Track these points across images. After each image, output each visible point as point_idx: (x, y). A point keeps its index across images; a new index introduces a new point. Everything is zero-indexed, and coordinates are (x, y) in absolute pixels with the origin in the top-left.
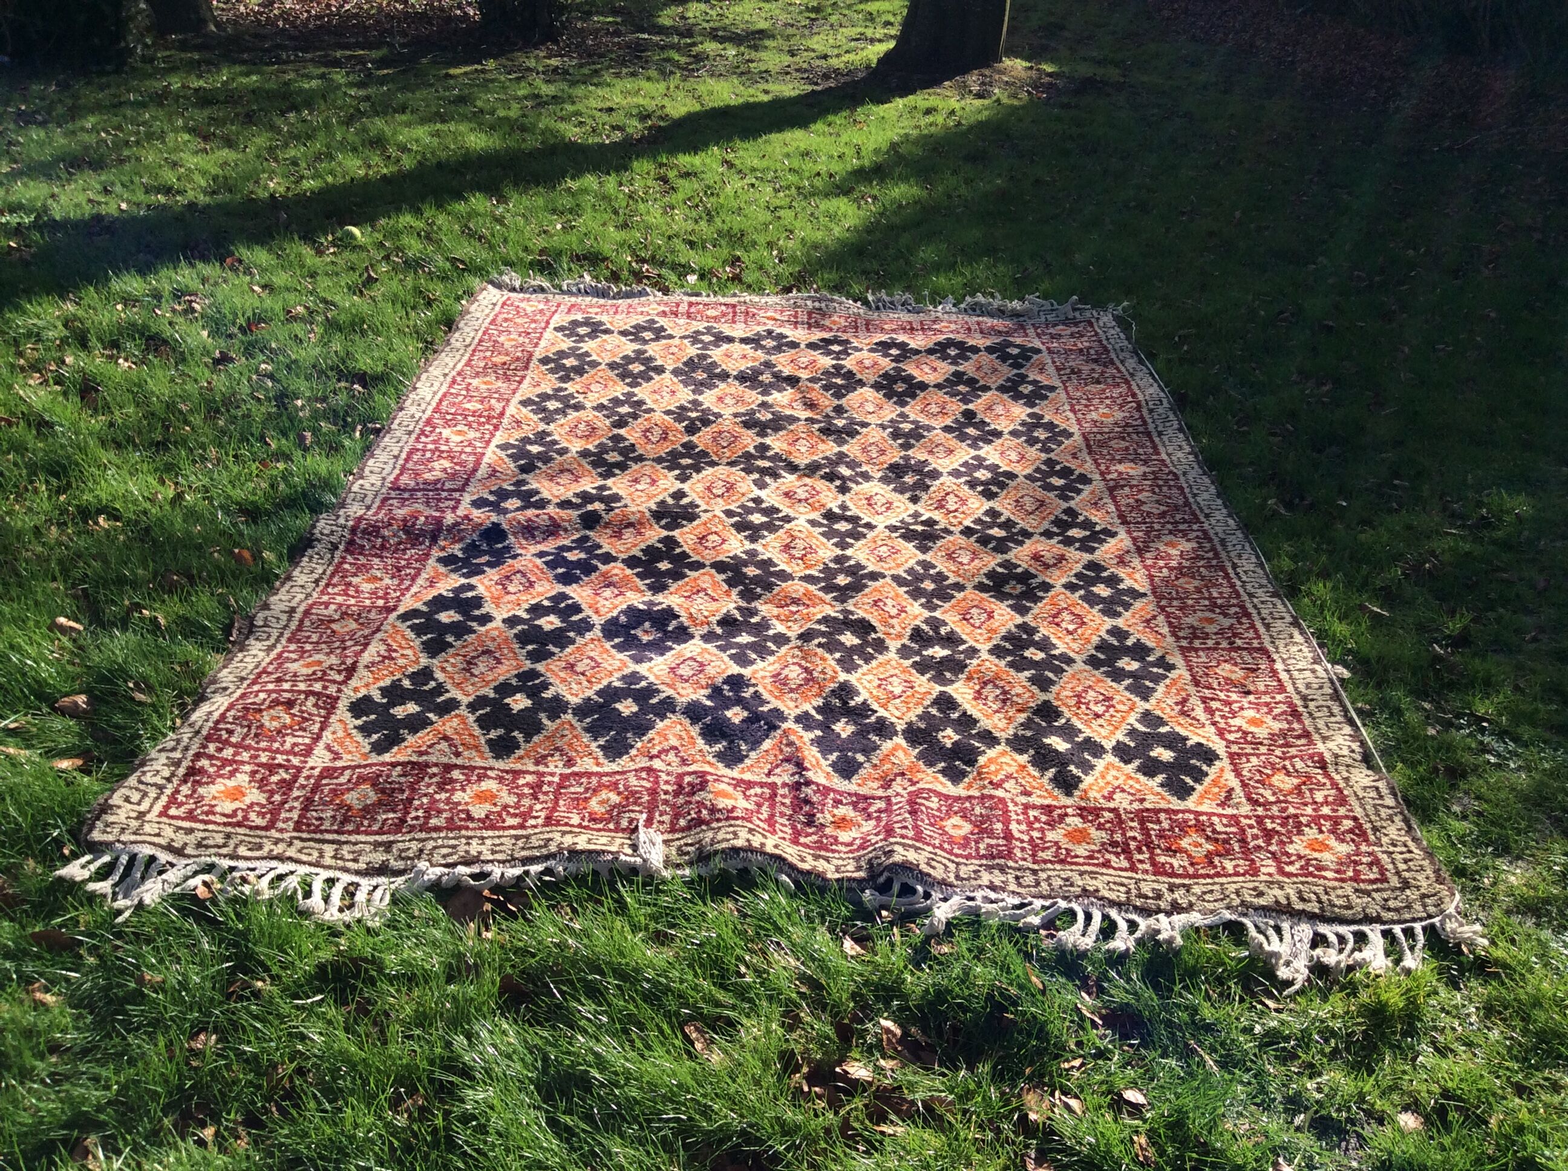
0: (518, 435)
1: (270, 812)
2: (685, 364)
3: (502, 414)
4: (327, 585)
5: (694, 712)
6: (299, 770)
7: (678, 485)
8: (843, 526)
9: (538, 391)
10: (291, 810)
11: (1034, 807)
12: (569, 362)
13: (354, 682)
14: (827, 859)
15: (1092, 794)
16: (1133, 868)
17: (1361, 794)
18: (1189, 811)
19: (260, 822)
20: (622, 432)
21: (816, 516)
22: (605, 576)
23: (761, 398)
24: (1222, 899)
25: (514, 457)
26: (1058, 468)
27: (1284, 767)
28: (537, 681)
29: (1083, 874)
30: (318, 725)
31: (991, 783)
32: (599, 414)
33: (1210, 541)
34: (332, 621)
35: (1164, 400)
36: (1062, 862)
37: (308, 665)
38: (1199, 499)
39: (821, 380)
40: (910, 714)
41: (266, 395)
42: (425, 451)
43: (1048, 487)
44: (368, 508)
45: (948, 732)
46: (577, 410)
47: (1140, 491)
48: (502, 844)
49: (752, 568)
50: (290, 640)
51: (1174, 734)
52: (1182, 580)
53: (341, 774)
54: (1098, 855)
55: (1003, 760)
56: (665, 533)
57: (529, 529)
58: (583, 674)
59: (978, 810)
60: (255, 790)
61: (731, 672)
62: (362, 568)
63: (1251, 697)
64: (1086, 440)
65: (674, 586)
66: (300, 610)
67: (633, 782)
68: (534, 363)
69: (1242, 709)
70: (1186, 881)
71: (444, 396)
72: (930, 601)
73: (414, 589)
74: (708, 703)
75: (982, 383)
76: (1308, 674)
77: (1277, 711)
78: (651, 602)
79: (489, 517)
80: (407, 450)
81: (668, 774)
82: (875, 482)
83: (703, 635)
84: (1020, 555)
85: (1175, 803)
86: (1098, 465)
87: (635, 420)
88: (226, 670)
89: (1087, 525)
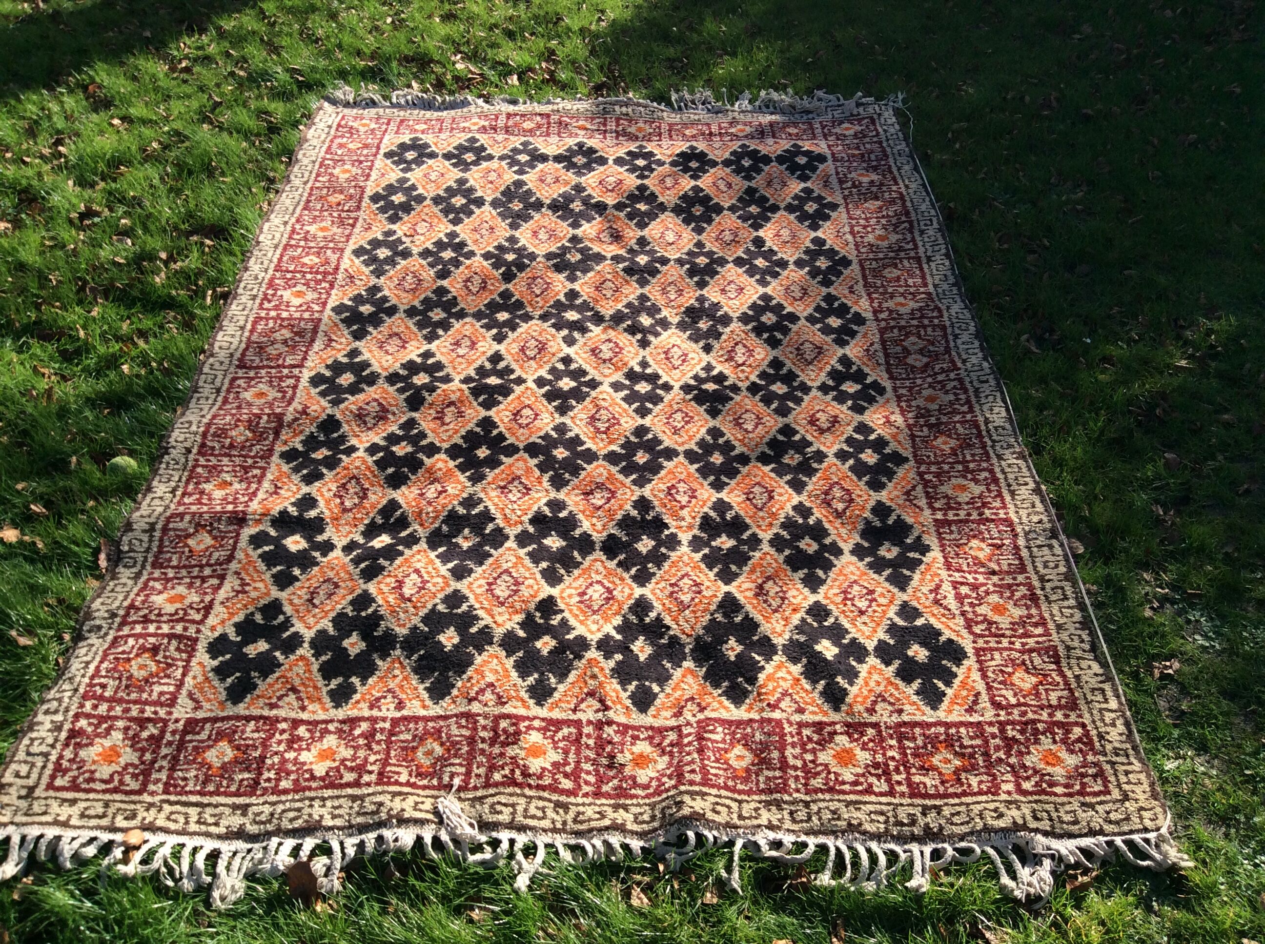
0: (352, 292)
1: (143, 772)
2: (503, 193)
3: (337, 269)
4: (184, 494)
5: (510, 643)
6: (165, 722)
7: (496, 347)
8: (643, 387)
9: (370, 236)
10: (160, 770)
11: (807, 725)
12: (398, 198)
13: (211, 620)
14: (626, 808)
15: (858, 708)
16: (891, 793)
17: (1090, 697)
18: (941, 723)
19: (134, 785)
20: (445, 283)
21: (619, 377)
22: (430, 471)
23: (572, 231)
24: (968, 823)
25: (347, 322)
26: (836, 305)
27: (1023, 663)
28: (370, 611)
29: (848, 804)
30: (180, 671)
31: (769, 705)
32: (424, 262)
33: (966, 391)
34: (188, 536)
35: (935, 220)
36: (831, 790)
37: (171, 600)
38: (959, 342)
39: (626, 206)
40: (699, 626)
41: (126, 258)
42: (267, 319)
43: (827, 330)
44: (218, 391)
45: (732, 642)
46: (405, 258)
47: (907, 335)
48: (340, 807)
49: (561, 450)
50: (154, 566)
51: (928, 627)
52: (940, 440)
53: (202, 728)
54: (862, 780)
55: (780, 674)
56: (483, 413)
57: (360, 417)
58: (410, 600)
59: (758, 736)
60: (128, 749)
61: (542, 595)
62: (214, 471)
63: (995, 579)
64: (863, 269)
65: (490, 475)
66: (159, 526)
67: (455, 730)
68: (366, 200)
69: (987, 593)
70: (938, 802)
71: (285, 249)
72: (718, 479)
73: (261, 495)
74: (521, 634)
75: (772, 201)
76: (1046, 551)
77: (1018, 595)
78: (470, 502)
79: (324, 409)
80: (251, 319)
81: (486, 717)
82: (673, 330)
83: (516, 537)
84: (798, 417)
85: (930, 716)
86: (872, 300)
87: (457, 267)
88: (100, 600)
89: (859, 376)
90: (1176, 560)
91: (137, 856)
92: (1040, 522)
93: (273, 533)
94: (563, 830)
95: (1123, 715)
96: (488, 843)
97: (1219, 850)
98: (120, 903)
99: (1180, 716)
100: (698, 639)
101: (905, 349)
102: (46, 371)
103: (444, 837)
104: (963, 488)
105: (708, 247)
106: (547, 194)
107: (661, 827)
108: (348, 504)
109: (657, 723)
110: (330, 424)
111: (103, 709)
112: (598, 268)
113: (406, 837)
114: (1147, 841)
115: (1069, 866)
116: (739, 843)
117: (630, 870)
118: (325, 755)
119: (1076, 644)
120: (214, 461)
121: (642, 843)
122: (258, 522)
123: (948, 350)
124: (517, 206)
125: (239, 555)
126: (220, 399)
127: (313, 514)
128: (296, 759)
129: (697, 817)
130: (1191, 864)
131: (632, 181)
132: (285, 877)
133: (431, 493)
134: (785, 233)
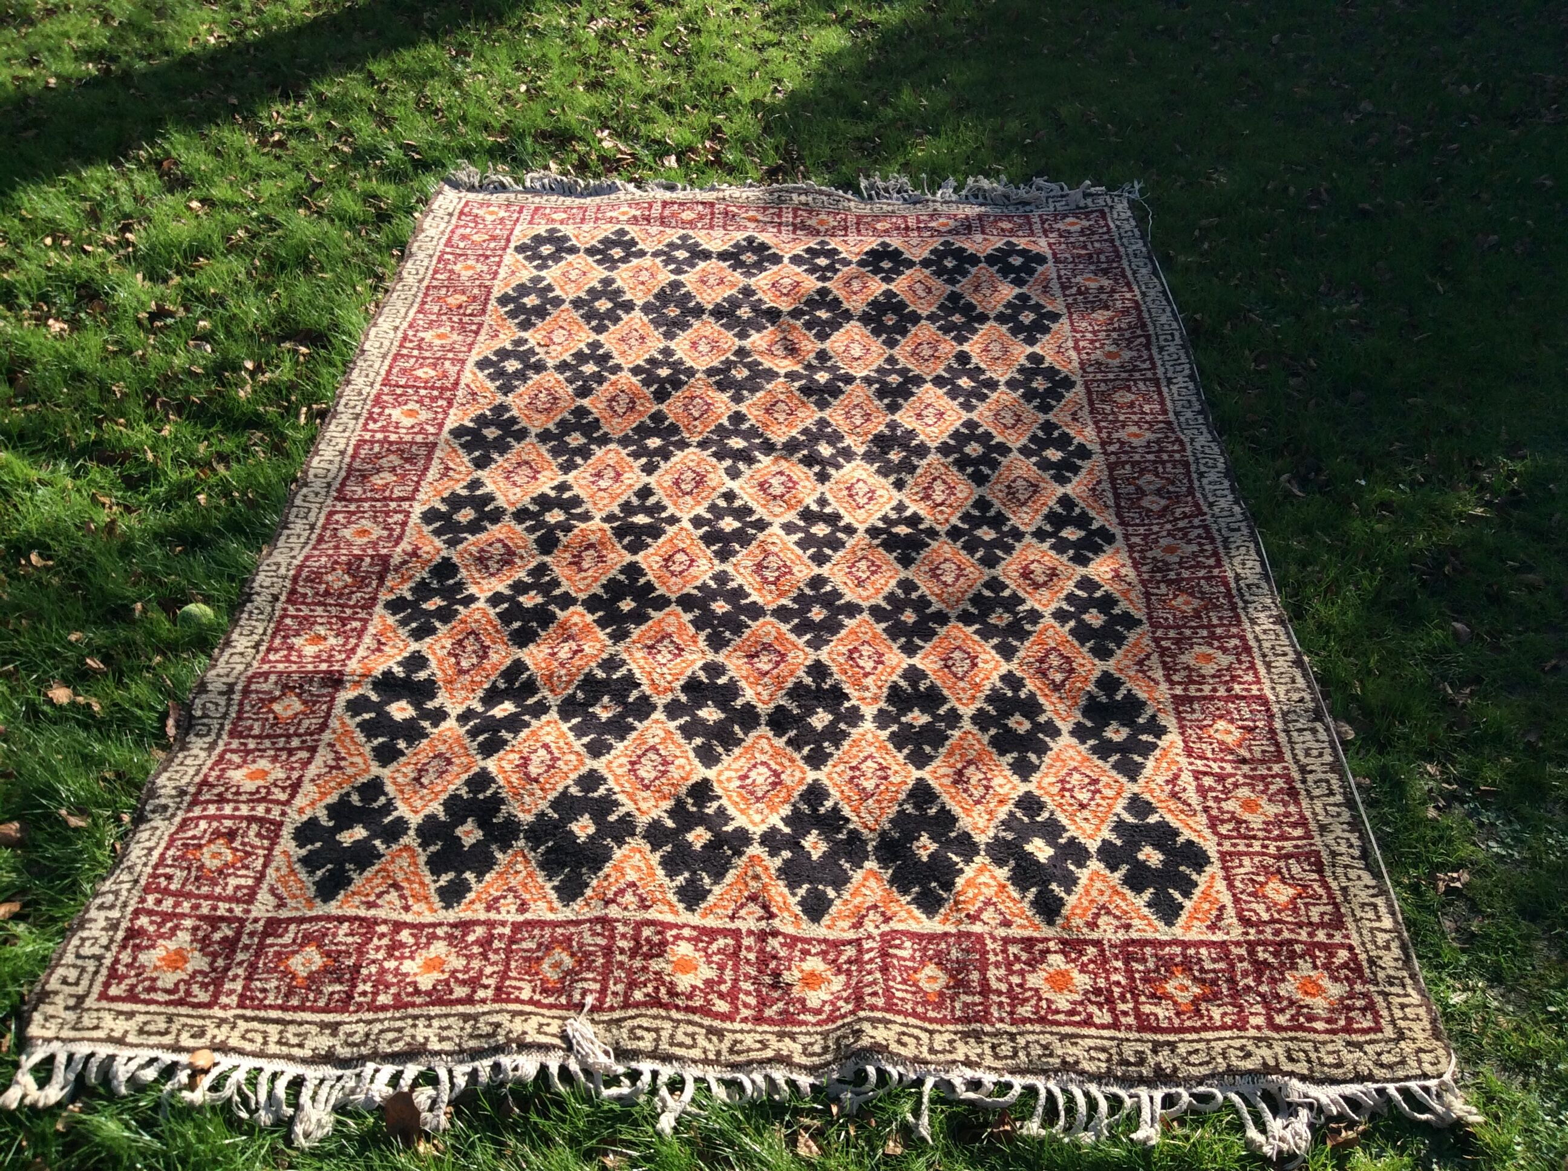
0: (474, 411)
1: (214, 981)
2: (656, 296)
3: (456, 383)
4: (269, 650)
5: (655, 835)
6: (242, 922)
7: (645, 479)
8: (820, 530)
9: (497, 345)
10: (234, 979)
11: (1014, 941)
12: (531, 301)
13: (299, 801)
14: (793, 1037)
15: (1077, 921)
16: (1115, 1025)
17: (1359, 914)
18: (1177, 942)
19: (203, 997)
20: (586, 402)
21: (792, 516)
22: (563, 626)
23: (738, 343)
24: (1208, 1063)
25: (468, 447)
26: (1056, 434)
27: (1279, 871)
28: (489, 793)
29: (1063, 1037)
30: (261, 860)
31: (968, 916)
32: (561, 378)
33: (1213, 541)
34: (274, 700)
35: (1177, 334)
36: (1042, 1020)
37: (252, 776)
38: (1205, 481)
39: (804, 313)
40: (884, 818)
41: (205, 367)
42: (372, 442)
43: (1044, 465)
44: (312, 527)
45: (925, 839)
46: (538, 372)
47: (1142, 472)
48: (449, 1027)
49: (721, 603)
50: (231, 734)
51: (1163, 825)
52: (1180, 599)
53: (286, 930)
54: (1080, 1008)
55: (982, 879)
56: (628, 558)
57: (481, 560)
58: (536, 781)
59: (955, 954)
60: (197, 954)
61: (695, 778)
62: (305, 623)
63: (1246, 768)
64: (1089, 392)
65: (636, 632)
66: (239, 687)
67: (588, 939)
68: (493, 303)
69: (1236, 785)
70: (1172, 1038)
71: (394, 360)
72: (910, 642)
73: (361, 652)
74: (670, 824)
75: (979, 310)
76: (1308, 736)
77: (1273, 788)
78: (611, 664)
79: (439, 551)
80: (353, 442)
81: (626, 923)
82: (858, 461)
83: (666, 707)
84: (1008, 570)
85: (1162, 932)
86: (1099, 430)
87: (600, 383)
88: (166, 775)
89: (1083, 521)
90: (1466, 749)
91: (206, 1081)
92: (1301, 700)
93: (374, 697)
94: (717, 1062)
95: (1400, 937)
96: (626, 1075)
97: (1515, 1103)
98: (183, 1136)
99: (1469, 940)
100: (883, 834)
101: (1139, 489)
102: (107, 500)
103: (574, 1066)
104: (1208, 658)
105: (902, 362)
106: (709, 298)
107: (834, 1061)
108: (465, 664)
109: (832, 935)
110: (445, 569)
111: (168, 904)
112: (769, 387)
113: (528, 1065)
114: (1426, 1090)
115: (1330, 1118)
116: (930, 1082)
117: (797, 1112)
118: (431, 965)
119: (1343, 849)
120: (305, 611)
121: (811, 1080)
122: (357, 684)
123: (1191, 491)
124: (673, 312)
125: (334, 723)
126: (314, 536)
127: (422, 675)
128: (397, 969)
129: (879, 1049)
130: (1480, 1119)
131: (811, 284)
132: (381, 1110)
133: (564, 652)
134: (996, 350)
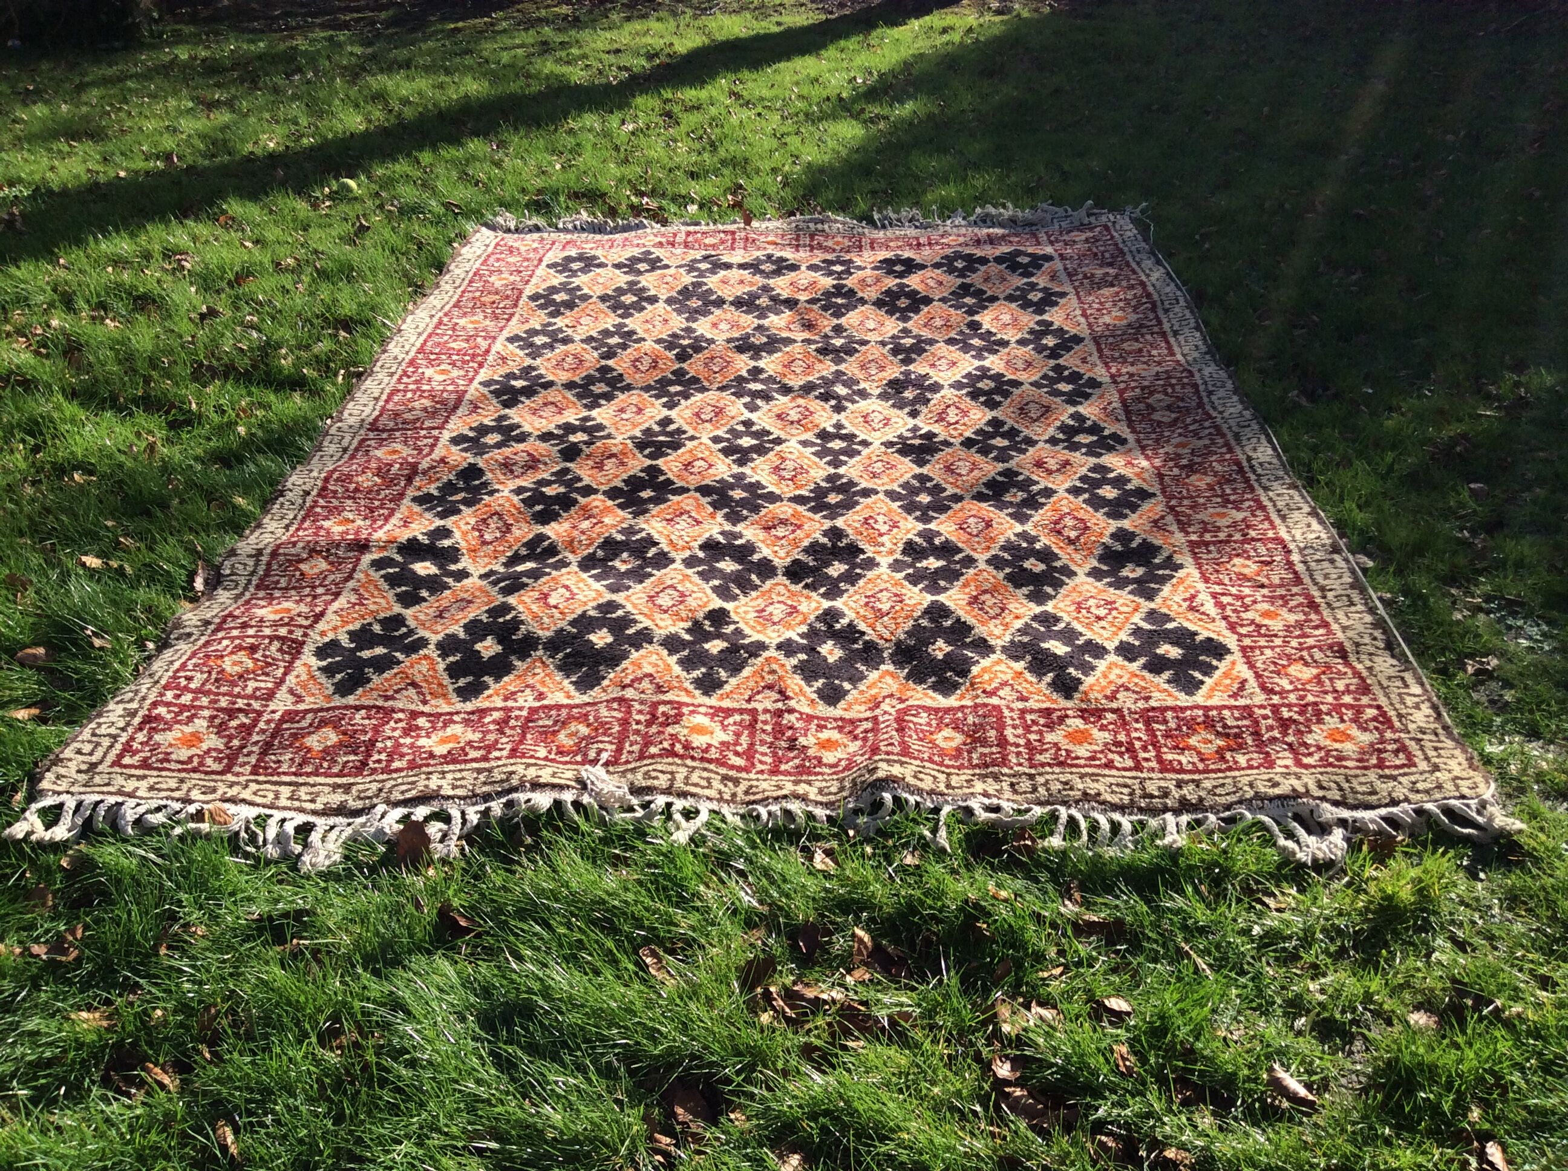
0: (503, 371)
1: (228, 757)
2: (680, 293)
3: (488, 351)
4: (298, 529)
5: (673, 643)
6: (259, 714)
7: (665, 412)
8: (837, 445)
9: (527, 327)
10: (249, 754)
11: (1032, 711)
12: (559, 297)
13: (321, 626)
15: (1095, 696)
16: (1138, 767)
17: (1385, 683)
18: (1197, 707)
19: (216, 767)
20: (610, 363)
21: (809, 436)
22: (584, 509)
23: (757, 322)
24: (1235, 793)
25: (497, 393)
26: (1066, 373)
27: (1302, 658)
28: (508, 617)
30: (281, 670)
31: (984, 693)
32: (587, 347)
33: (1223, 436)
34: (301, 561)
35: (1181, 299)
36: (1061, 764)
37: (276, 612)
38: (1214, 397)
39: (820, 301)
40: (900, 631)
42: (406, 391)
43: (1056, 393)
44: (345, 449)
45: (940, 644)
46: (565, 344)
47: (1151, 393)
48: (463, 778)
49: (739, 491)
50: (258, 587)
51: (1182, 629)
52: (1193, 478)
53: (303, 718)
54: (1100, 756)
55: (998, 668)
56: (649, 463)
57: (507, 466)
58: (556, 608)
59: (971, 719)
60: (213, 736)
61: (712, 607)
62: (335, 510)
63: (1265, 591)
64: (1097, 344)
65: (655, 510)
67: (604, 712)
68: (524, 299)
69: (1255, 602)
70: (1196, 777)
71: (429, 336)
72: (925, 514)
73: (387, 528)
74: (687, 637)
75: (990, 294)
76: (1326, 564)
77: (1292, 604)
78: (630, 531)
79: (465, 461)
80: (387, 391)
81: (642, 703)
82: (873, 399)
83: (684, 560)
84: (1022, 462)
85: (1183, 699)
86: (1109, 368)
87: (625, 350)
88: (192, 614)
89: (1095, 430)
92: (1317, 539)
93: (399, 558)
94: (733, 800)
95: (1429, 700)
96: (639, 804)
99: (1503, 707)
101: (1149, 406)
103: (586, 799)
104: (1223, 515)
105: (915, 331)
107: (851, 795)
108: (488, 537)
109: (847, 715)
110: (472, 472)
111: (186, 699)
112: (787, 348)
113: (541, 800)
114: (1465, 805)
115: (1367, 833)
117: (813, 835)
118: (448, 741)
119: (1367, 641)
120: (335, 502)
121: (827, 812)
122: (383, 548)
123: (1201, 405)
125: (358, 575)
126: (346, 455)
127: (446, 543)
128: (413, 743)
129: (895, 781)
130: (1523, 828)
131: (827, 282)
132: (392, 842)
133: (585, 525)
134: (1006, 319)
